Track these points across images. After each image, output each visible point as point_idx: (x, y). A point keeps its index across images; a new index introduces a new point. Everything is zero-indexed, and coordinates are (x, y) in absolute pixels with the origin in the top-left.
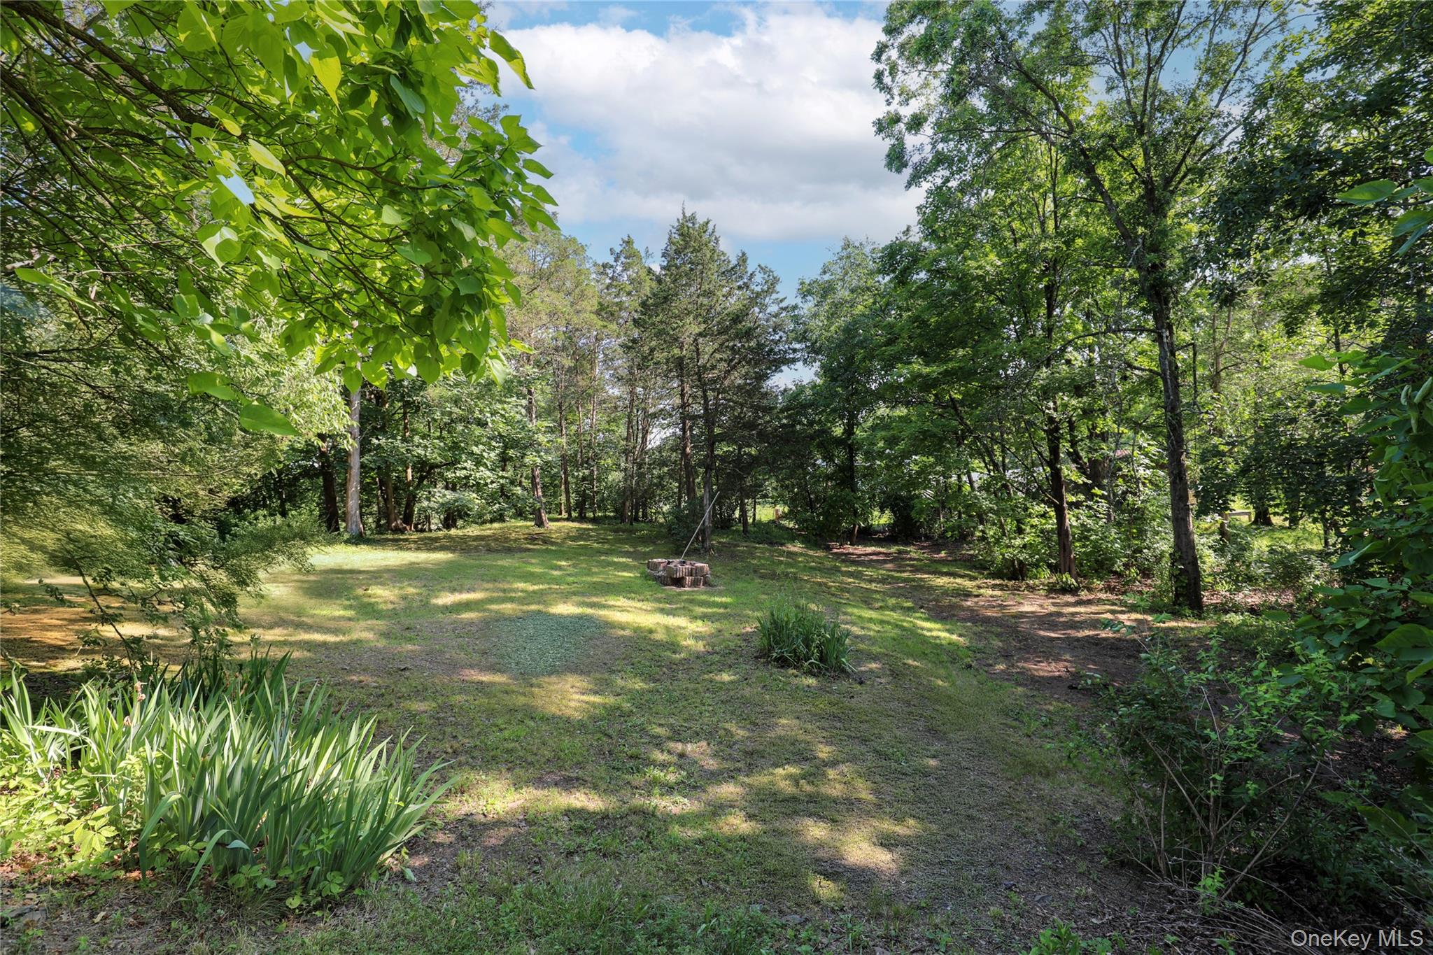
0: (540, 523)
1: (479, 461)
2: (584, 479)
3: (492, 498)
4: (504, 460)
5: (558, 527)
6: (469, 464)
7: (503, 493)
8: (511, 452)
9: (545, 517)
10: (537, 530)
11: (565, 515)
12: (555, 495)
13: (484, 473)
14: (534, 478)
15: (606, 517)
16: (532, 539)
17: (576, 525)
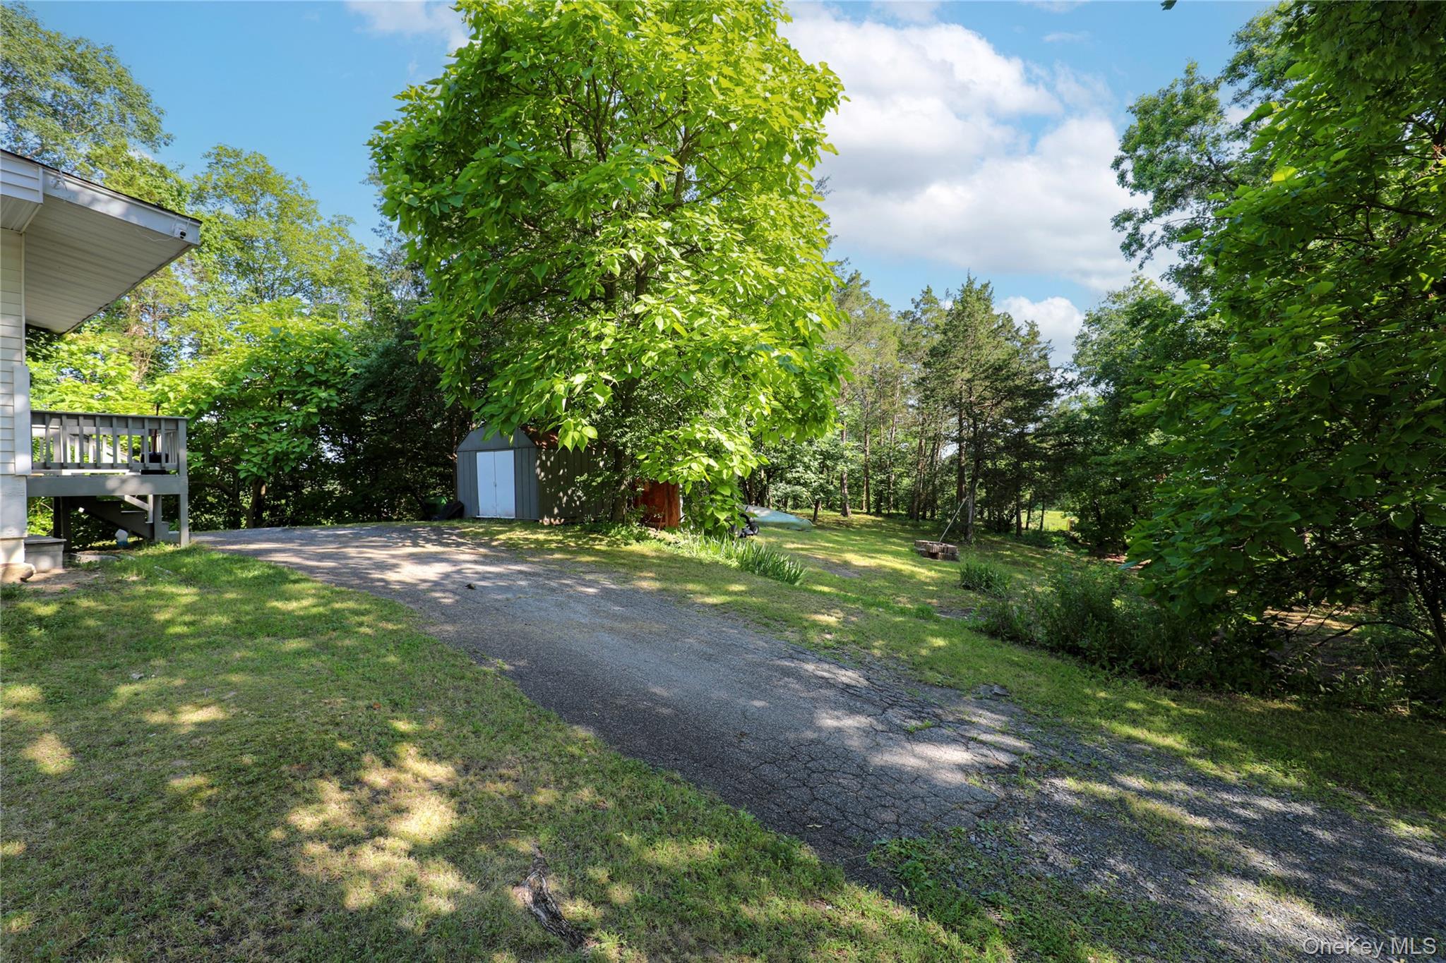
0: (845, 514)
1: (807, 467)
2: (882, 482)
3: (814, 492)
4: (823, 467)
5: (859, 517)
6: (801, 469)
7: (822, 488)
8: (828, 462)
9: (849, 510)
10: (842, 518)
11: (865, 510)
12: (859, 494)
13: (810, 476)
14: (842, 480)
15: (899, 514)
16: (839, 523)
17: (873, 518)
